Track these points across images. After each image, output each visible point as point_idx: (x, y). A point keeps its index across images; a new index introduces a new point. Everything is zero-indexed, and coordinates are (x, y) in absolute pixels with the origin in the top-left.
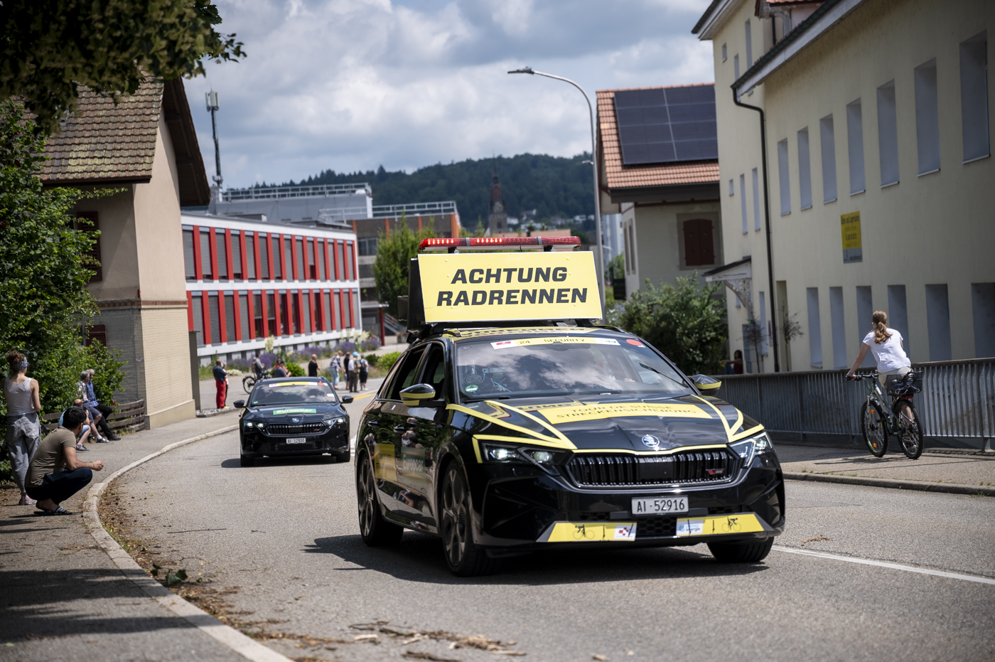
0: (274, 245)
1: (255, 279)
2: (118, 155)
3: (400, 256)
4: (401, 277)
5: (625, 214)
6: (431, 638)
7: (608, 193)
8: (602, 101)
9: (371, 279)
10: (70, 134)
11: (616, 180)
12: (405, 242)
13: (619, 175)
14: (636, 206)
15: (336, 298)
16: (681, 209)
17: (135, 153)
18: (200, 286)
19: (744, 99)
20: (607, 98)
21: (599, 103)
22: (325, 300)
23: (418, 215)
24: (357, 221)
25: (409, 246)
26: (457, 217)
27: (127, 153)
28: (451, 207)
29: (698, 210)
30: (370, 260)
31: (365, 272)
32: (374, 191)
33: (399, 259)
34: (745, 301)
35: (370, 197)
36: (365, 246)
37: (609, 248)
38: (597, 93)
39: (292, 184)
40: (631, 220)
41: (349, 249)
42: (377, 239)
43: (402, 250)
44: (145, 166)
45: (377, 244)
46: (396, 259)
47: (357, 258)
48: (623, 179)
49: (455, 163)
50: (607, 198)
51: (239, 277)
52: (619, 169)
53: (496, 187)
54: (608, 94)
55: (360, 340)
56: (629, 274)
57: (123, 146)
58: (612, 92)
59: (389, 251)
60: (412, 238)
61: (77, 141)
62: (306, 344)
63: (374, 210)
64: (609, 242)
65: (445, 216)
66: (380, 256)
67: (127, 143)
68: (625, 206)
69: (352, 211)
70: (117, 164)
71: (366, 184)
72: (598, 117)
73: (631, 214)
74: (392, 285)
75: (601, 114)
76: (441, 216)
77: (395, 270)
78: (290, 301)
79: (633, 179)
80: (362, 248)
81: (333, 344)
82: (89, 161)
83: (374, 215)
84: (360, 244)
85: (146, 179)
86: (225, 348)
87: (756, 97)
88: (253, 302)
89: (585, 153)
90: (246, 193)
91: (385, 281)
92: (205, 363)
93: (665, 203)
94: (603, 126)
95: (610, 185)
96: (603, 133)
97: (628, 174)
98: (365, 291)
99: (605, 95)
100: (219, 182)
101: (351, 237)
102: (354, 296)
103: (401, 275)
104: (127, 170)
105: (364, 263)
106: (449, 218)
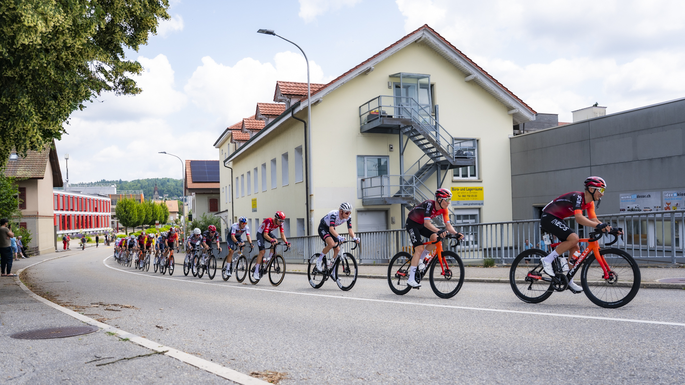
0: (84, 201)
1: (77, 211)
2: (33, 170)
3: (124, 206)
4: (124, 212)
8: (187, 163)
9: (114, 213)
10: (18, 164)
12: (126, 202)
13: (191, 185)
14: (196, 193)
15: (103, 218)
16: (209, 195)
17: (39, 170)
18: (59, 212)
19: (227, 165)
20: (189, 163)
22: (100, 218)
23: (131, 194)
24: (111, 195)
26: (143, 195)
27: (36, 170)
28: (141, 192)
29: (214, 196)
30: (115, 207)
31: (113, 210)
32: (117, 186)
34: (226, 223)
35: (116, 188)
36: (113, 202)
37: (189, 206)
38: (186, 161)
39: (91, 183)
40: (195, 198)
41: (108, 203)
42: (117, 200)
43: (124, 204)
44: (42, 174)
45: (117, 202)
46: (122, 206)
47: (111, 206)
48: (193, 186)
50: (187, 191)
51: (72, 210)
52: (191, 183)
53: (156, 187)
54: (189, 161)
55: (111, 231)
56: (193, 213)
57: (35, 168)
59: (120, 204)
60: (128, 200)
61: (20, 166)
62: (93, 231)
63: (117, 192)
66: (118, 206)
68: (193, 194)
69: (110, 192)
70: (33, 173)
71: (115, 184)
73: (194, 196)
74: (121, 214)
75: (187, 167)
76: (138, 195)
77: (122, 210)
78: (89, 218)
79: (195, 186)
81: (102, 232)
82: (24, 172)
85: (42, 178)
86: (66, 232)
87: (230, 165)
88: (76, 218)
89: (182, 179)
90: (76, 185)
91: (119, 213)
92: (60, 236)
93: (204, 193)
94: (187, 170)
95: (188, 187)
96: (187, 174)
97: (194, 184)
98: (112, 216)
100: (67, 181)
101: (109, 199)
102: (109, 218)
104: (36, 175)
105: (113, 208)
106: (141, 195)
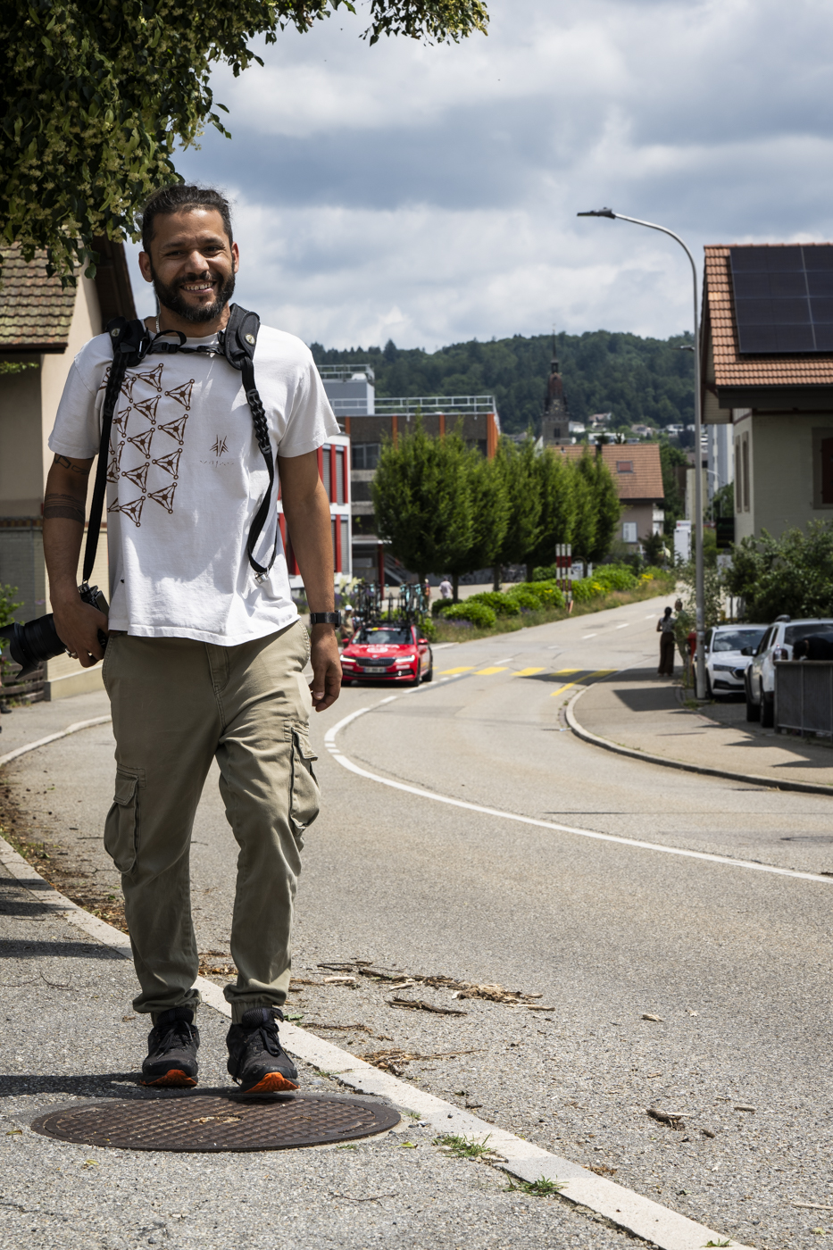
2: (23, 313)
3: (411, 471)
4: (410, 502)
5: (738, 425)
6: (427, 985)
7: (715, 393)
8: (713, 261)
9: (368, 503)
11: (728, 374)
12: (419, 452)
13: (732, 367)
14: (755, 413)
16: (818, 421)
17: (47, 311)
20: (719, 257)
21: (708, 263)
23: (440, 413)
24: (351, 418)
25: (425, 457)
26: (496, 419)
27: (35, 311)
28: (488, 404)
30: (368, 476)
31: (360, 491)
32: (378, 375)
33: (409, 474)
35: (372, 384)
36: (362, 455)
37: (716, 473)
38: (705, 248)
40: (747, 433)
41: (338, 458)
42: (380, 445)
43: (414, 463)
44: (59, 330)
45: (380, 453)
46: (404, 475)
47: (349, 472)
48: (737, 374)
49: (497, 340)
50: (713, 401)
52: (732, 359)
53: (555, 378)
54: (721, 251)
55: (349, 590)
56: (740, 512)
57: (31, 300)
58: (727, 248)
59: (395, 463)
60: (429, 445)
63: (376, 403)
64: (716, 465)
65: (478, 416)
66: (382, 470)
67: (36, 296)
68: (738, 413)
69: (346, 403)
70: (21, 326)
71: (367, 366)
72: (706, 284)
73: (747, 426)
74: (398, 513)
75: (710, 279)
76: (473, 416)
77: (402, 492)
79: (751, 374)
80: (358, 458)
83: (377, 411)
84: (354, 452)
85: (60, 348)
89: (687, 333)
91: (389, 507)
93: (796, 411)
94: (711, 297)
95: (718, 382)
96: (712, 306)
97: (746, 367)
98: (358, 520)
99: (717, 252)
101: (342, 441)
102: (343, 527)
103: (410, 498)
104: (35, 335)
105: (359, 480)
106: (486, 420)
